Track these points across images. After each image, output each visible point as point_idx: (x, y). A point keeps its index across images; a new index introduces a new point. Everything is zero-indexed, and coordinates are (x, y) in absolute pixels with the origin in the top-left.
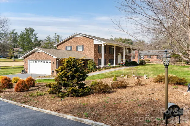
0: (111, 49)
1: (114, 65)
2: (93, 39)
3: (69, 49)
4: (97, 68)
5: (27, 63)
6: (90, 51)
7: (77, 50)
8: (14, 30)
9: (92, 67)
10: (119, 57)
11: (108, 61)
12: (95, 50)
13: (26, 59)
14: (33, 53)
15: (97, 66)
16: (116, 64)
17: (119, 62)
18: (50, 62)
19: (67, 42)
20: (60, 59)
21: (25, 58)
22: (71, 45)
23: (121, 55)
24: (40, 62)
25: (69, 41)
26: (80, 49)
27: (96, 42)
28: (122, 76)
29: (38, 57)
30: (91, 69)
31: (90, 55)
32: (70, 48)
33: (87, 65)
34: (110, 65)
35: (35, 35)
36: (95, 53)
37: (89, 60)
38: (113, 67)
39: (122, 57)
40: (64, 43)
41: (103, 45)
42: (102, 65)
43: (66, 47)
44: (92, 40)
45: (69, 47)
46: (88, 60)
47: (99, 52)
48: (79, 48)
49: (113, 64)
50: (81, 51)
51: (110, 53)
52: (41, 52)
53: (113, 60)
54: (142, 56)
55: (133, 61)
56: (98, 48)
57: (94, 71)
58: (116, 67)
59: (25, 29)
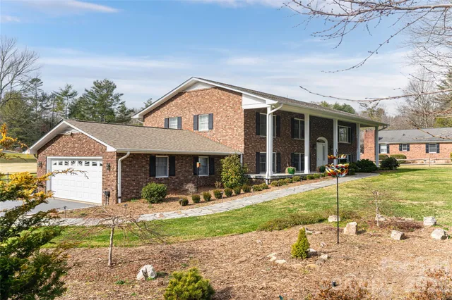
0: (296, 125)
1: (306, 171)
2: (241, 94)
3: (174, 124)
4: (251, 182)
5: (44, 167)
6: (230, 128)
7: (196, 126)
8: (70, 87)
9: (234, 179)
10: (319, 147)
11: (287, 159)
12: (246, 128)
13: (41, 155)
14: (58, 136)
15: (253, 176)
16: (312, 168)
17: (320, 163)
18: (101, 165)
19: (167, 106)
20: (128, 153)
21: (40, 151)
22: (179, 113)
23: (327, 142)
24: (77, 162)
25: (173, 102)
26: (204, 125)
27: (249, 103)
28: (332, 219)
29: (70, 148)
30: (232, 187)
31: (231, 141)
32: (177, 121)
33: (221, 172)
34: (293, 171)
35: (117, 97)
36: (245, 134)
37: (226, 158)
38: (304, 178)
39: (331, 147)
40: (161, 109)
41: (269, 111)
42: (268, 174)
43: (167, 120)
44: (236, 98)
45: (174, 120)
46: (223, 157)
47: (258, 133)
48: (200, 122)
49: (303, 169)
50: (208, 130)
51: (293, 137)
52: (77, 134)
53: (303, 156)
54: (384, 145)
55: (363, 160)
56: (255, 119)
57: (238, 193)
58: (312, 178)
59: (95, 83)
